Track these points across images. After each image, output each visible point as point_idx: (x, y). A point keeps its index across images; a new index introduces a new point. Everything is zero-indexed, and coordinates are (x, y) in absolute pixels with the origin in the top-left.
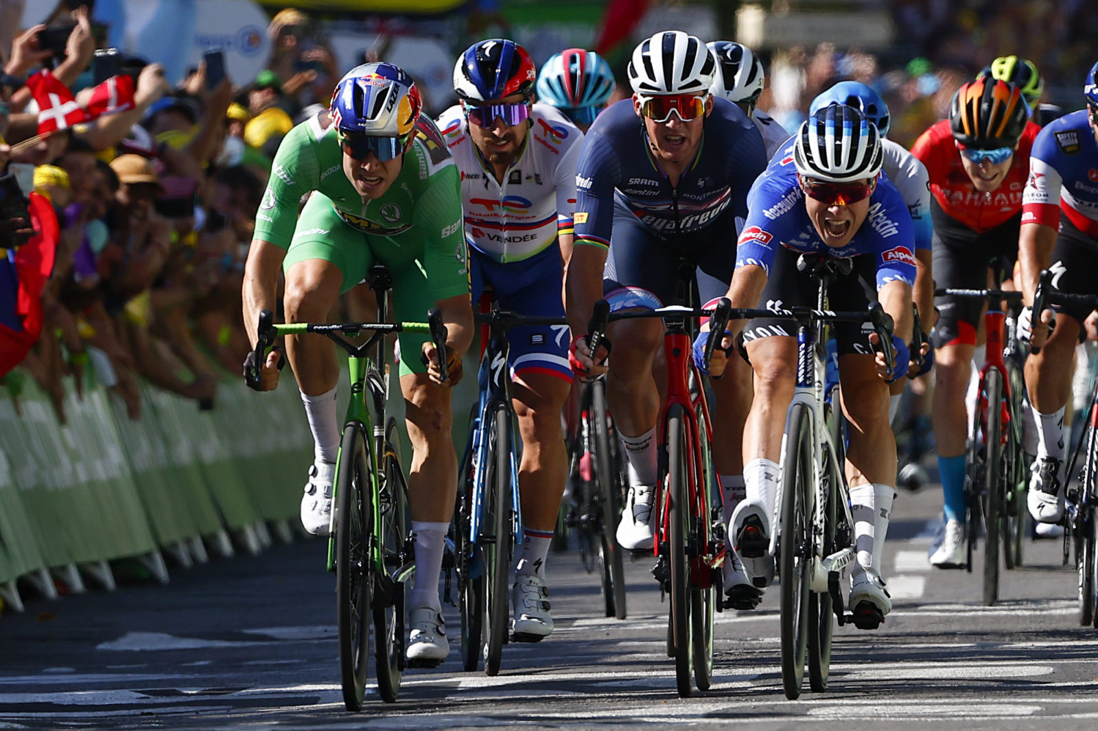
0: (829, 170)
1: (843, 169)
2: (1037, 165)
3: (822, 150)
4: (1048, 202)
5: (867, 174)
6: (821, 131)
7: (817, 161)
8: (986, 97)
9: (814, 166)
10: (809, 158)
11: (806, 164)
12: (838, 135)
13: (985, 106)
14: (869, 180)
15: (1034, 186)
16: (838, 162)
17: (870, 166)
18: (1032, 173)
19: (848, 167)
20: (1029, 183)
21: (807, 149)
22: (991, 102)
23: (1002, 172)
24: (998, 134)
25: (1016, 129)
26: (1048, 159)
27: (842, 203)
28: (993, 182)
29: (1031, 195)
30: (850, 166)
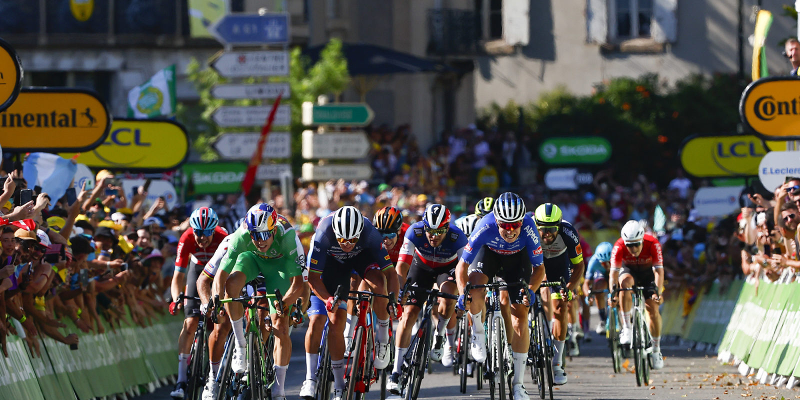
0: (507, 218)
1: (512, 218)
2: (406, 240)
3: (504, 211)
4: (409, 254)
5: (521, 218)
6: (503, 203)
7: (503, 215)
8: (386, 214)
9: (501, 217)
10: (500, 214)
11: (499, 216)
12: (510, 205)
13: (385, 217)
14: (521, 220)
15: (404, 247)
16: (510, 215)
17: (521, 215)
18: (404, 242)
19: (514, 217)
20: (403, 246)
21: (499, 210)
22: (387, 215)
23: (393, 243)
24: (389, 227)
25: (397, 225)
26: (410, 239)
27: (512, 229)
28: (391, 246)
29: (403, 251)
30: (514, 216)
